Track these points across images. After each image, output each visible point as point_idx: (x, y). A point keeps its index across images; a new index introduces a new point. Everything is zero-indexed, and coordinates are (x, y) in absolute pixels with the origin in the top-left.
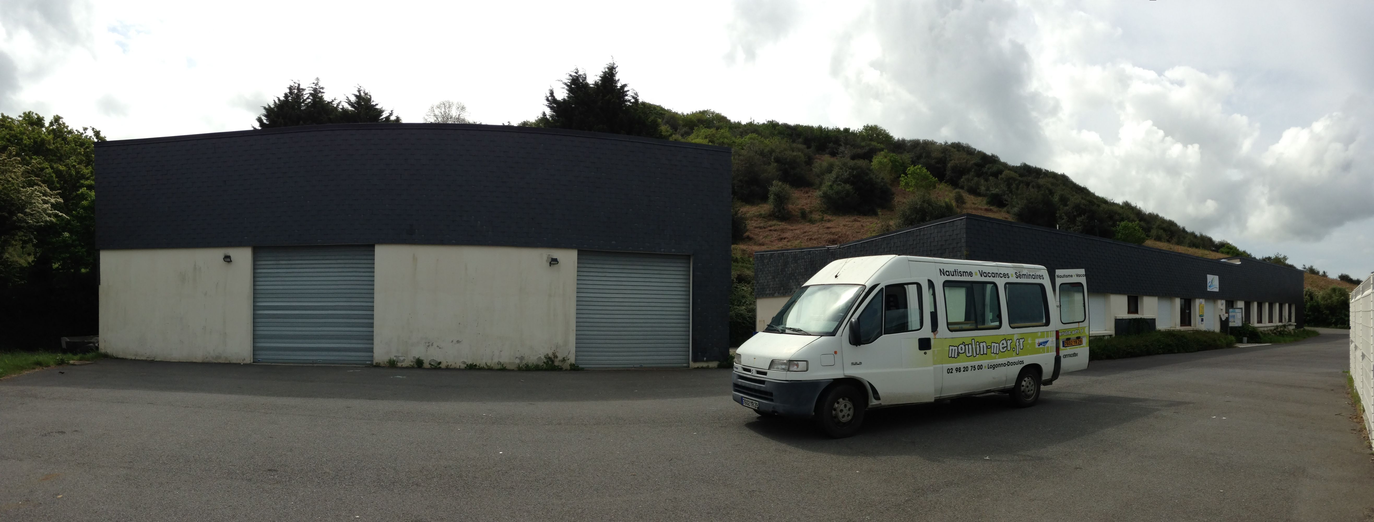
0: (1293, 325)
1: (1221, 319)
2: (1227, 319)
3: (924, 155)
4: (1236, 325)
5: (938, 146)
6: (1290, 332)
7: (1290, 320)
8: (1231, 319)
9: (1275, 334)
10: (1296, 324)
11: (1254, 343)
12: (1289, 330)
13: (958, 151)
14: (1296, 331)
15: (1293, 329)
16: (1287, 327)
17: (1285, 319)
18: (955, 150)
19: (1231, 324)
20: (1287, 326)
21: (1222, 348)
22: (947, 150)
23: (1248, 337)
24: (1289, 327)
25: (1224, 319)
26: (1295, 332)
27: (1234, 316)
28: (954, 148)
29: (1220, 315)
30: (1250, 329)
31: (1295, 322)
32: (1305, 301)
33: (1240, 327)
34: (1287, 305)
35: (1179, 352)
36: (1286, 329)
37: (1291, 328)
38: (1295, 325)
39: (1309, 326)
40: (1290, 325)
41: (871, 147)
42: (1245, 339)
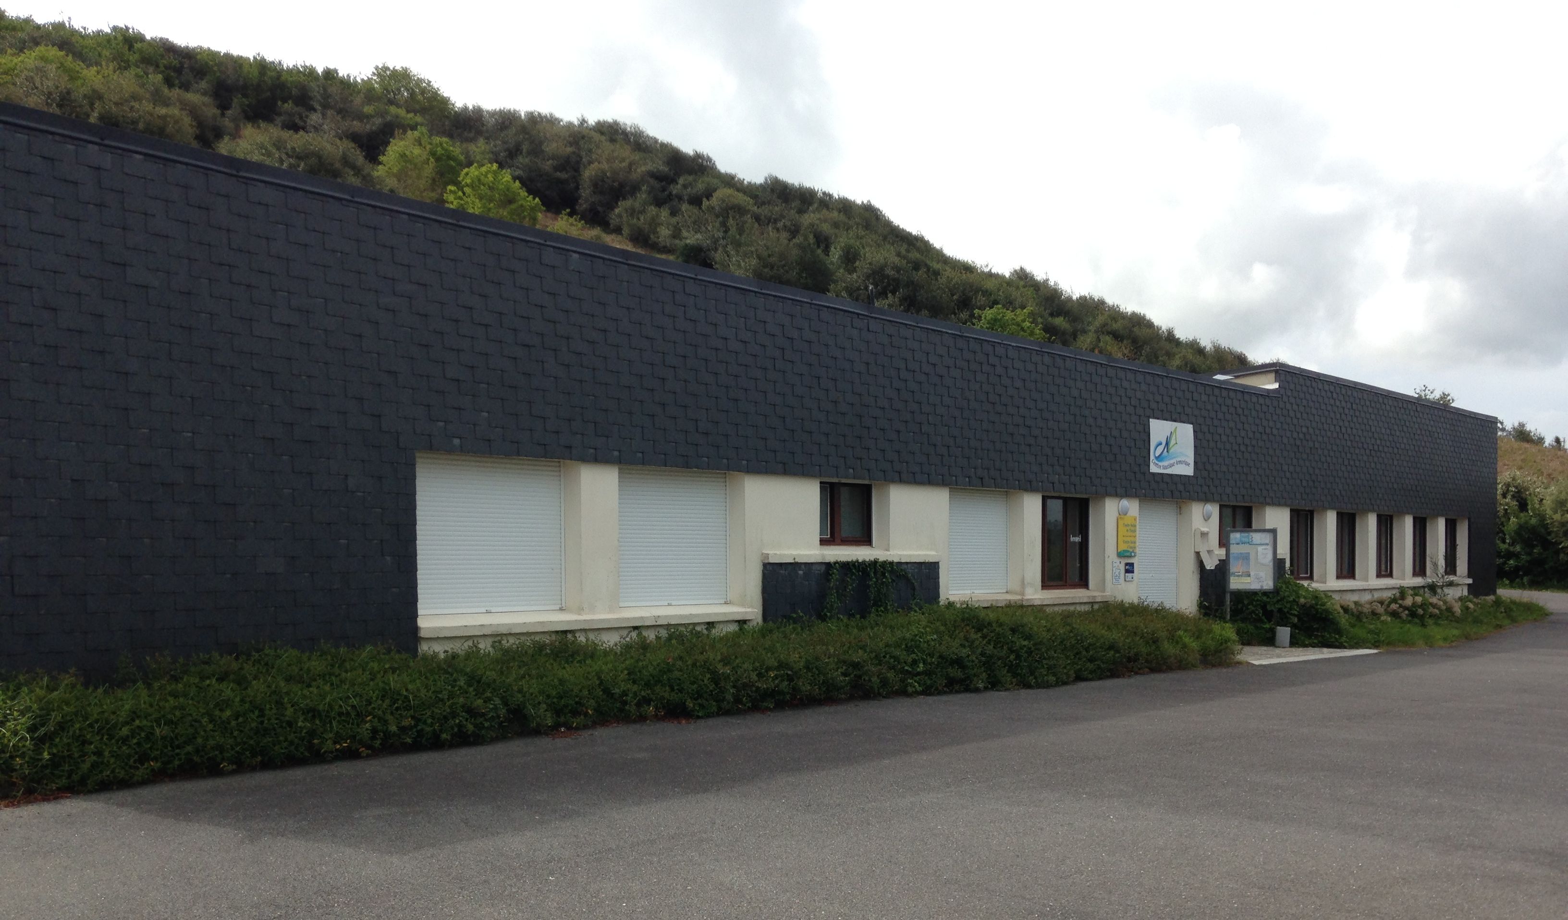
0: (1458, 585)
1: (1201, 564)
2: (1223, 567)
3: (525, 148)
4: (1255, 586)
5: (563, 127)
6: (1449, 609)
7: (1451, 566)
8: (1235, 567)
9: (1394, 614)
10: (1470, 581)
11: (1314, 646)
12: (1445, 602)
13: (613, 140)
14: (1471, 605)
15: (1461, 599)
16: (1439, 591)
17: (1435, 565)
18: (603, 138)
19: (1236, 583)
20: (1442, 587)
21: (1181, 665)
22: (583, 137)
23: (1294, 626)
24: (1446, 590)
25: (1210, 565)
26: (1467, 608)
27: (1246, 558)
28: (602, 133)
29: (1198, 554)
30: (1302, 600)
31: (1469, 576)
32: (1501, 513)
33: (1265, 593)
34: (1441, 523)
35: (994, 684)
36: (1434, 600)
37: (1453, 594)
38: (1469, 585)
39: (1512, 586)
40: (1451, 584)
41: (389, 118)
42: (1284, 633)
